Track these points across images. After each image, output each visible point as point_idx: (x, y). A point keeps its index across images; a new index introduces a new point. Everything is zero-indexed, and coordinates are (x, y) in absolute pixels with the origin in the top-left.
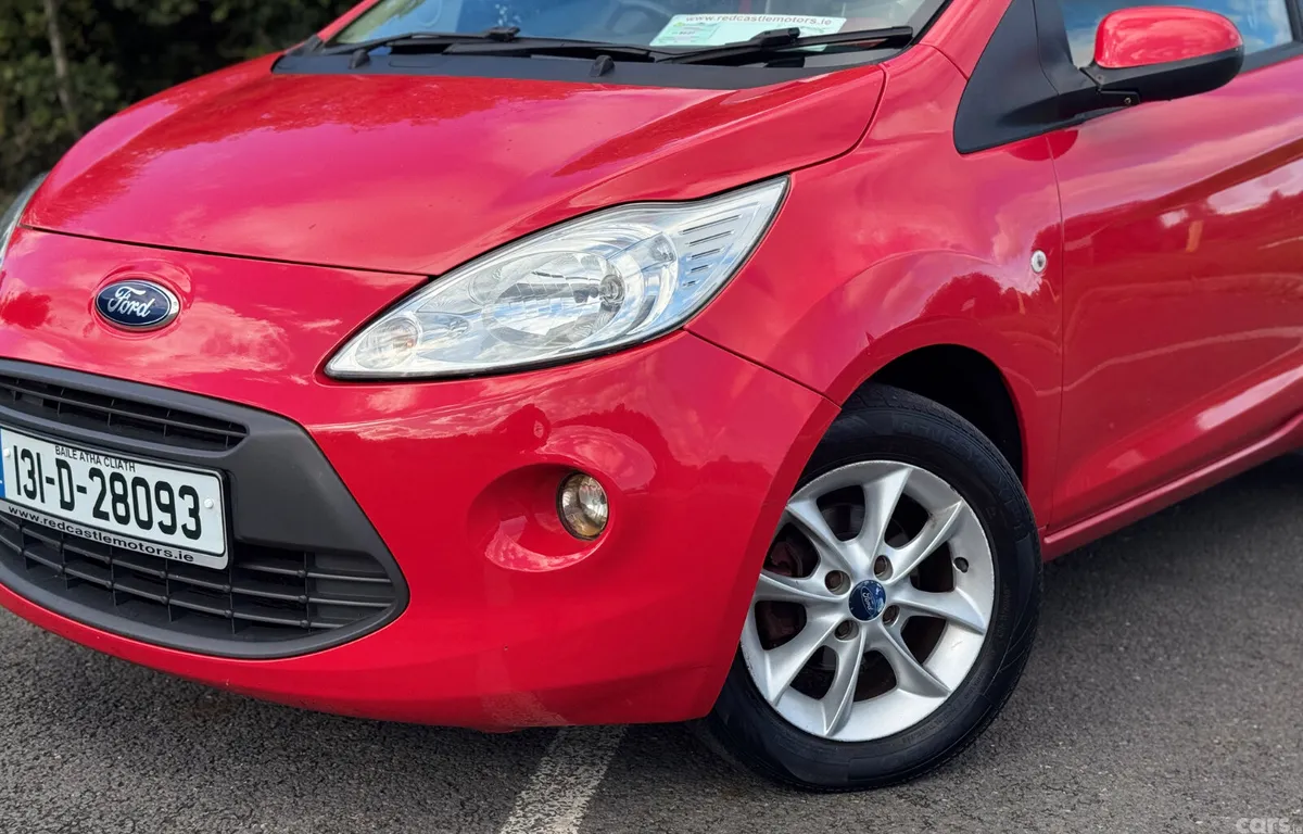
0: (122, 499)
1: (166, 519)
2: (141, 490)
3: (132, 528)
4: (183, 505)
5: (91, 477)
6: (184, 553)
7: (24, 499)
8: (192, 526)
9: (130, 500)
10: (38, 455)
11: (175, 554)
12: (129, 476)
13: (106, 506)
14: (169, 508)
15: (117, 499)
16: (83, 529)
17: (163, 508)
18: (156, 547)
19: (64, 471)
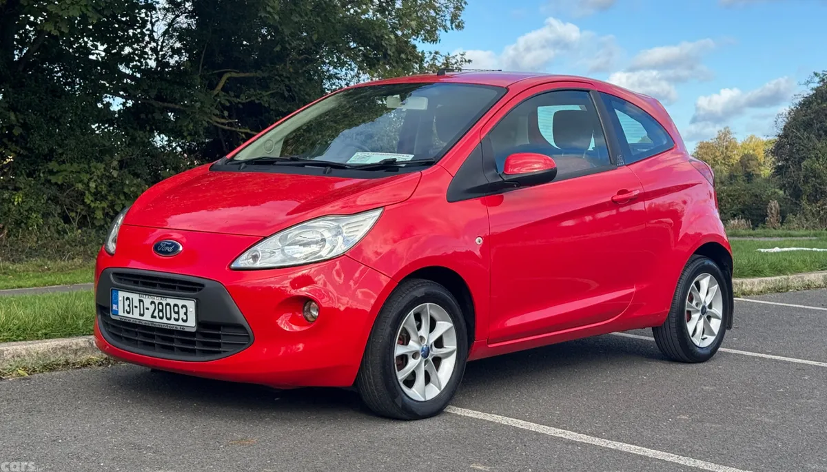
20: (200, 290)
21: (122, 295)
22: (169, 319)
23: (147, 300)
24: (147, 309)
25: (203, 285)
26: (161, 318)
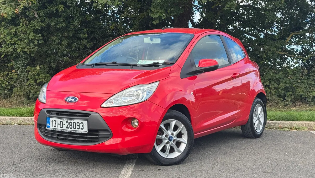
0: (71, 125)
1: (78, 127)
2: (74, 124)
3: (73, 129)
4: (81, 125)
5: (66, 123)
6: (81, 132)
7: (54, 127)
8: (82, 128)
9: (73, 125)
10: (57, 121)
11: (79, 132)
12: (72, 122)
13: (69, 126)
14: (79, 126)
15: (70, 125)
16: (64, 130)
17: (78, 126)
18: (76, 131)
19: (62, 123)
20: (88, 116)
21: (51, 119)
22: (75, 128)
23: (64, 121)
24: (64, 125)
25: (90, 114)
26: (71, 128)
